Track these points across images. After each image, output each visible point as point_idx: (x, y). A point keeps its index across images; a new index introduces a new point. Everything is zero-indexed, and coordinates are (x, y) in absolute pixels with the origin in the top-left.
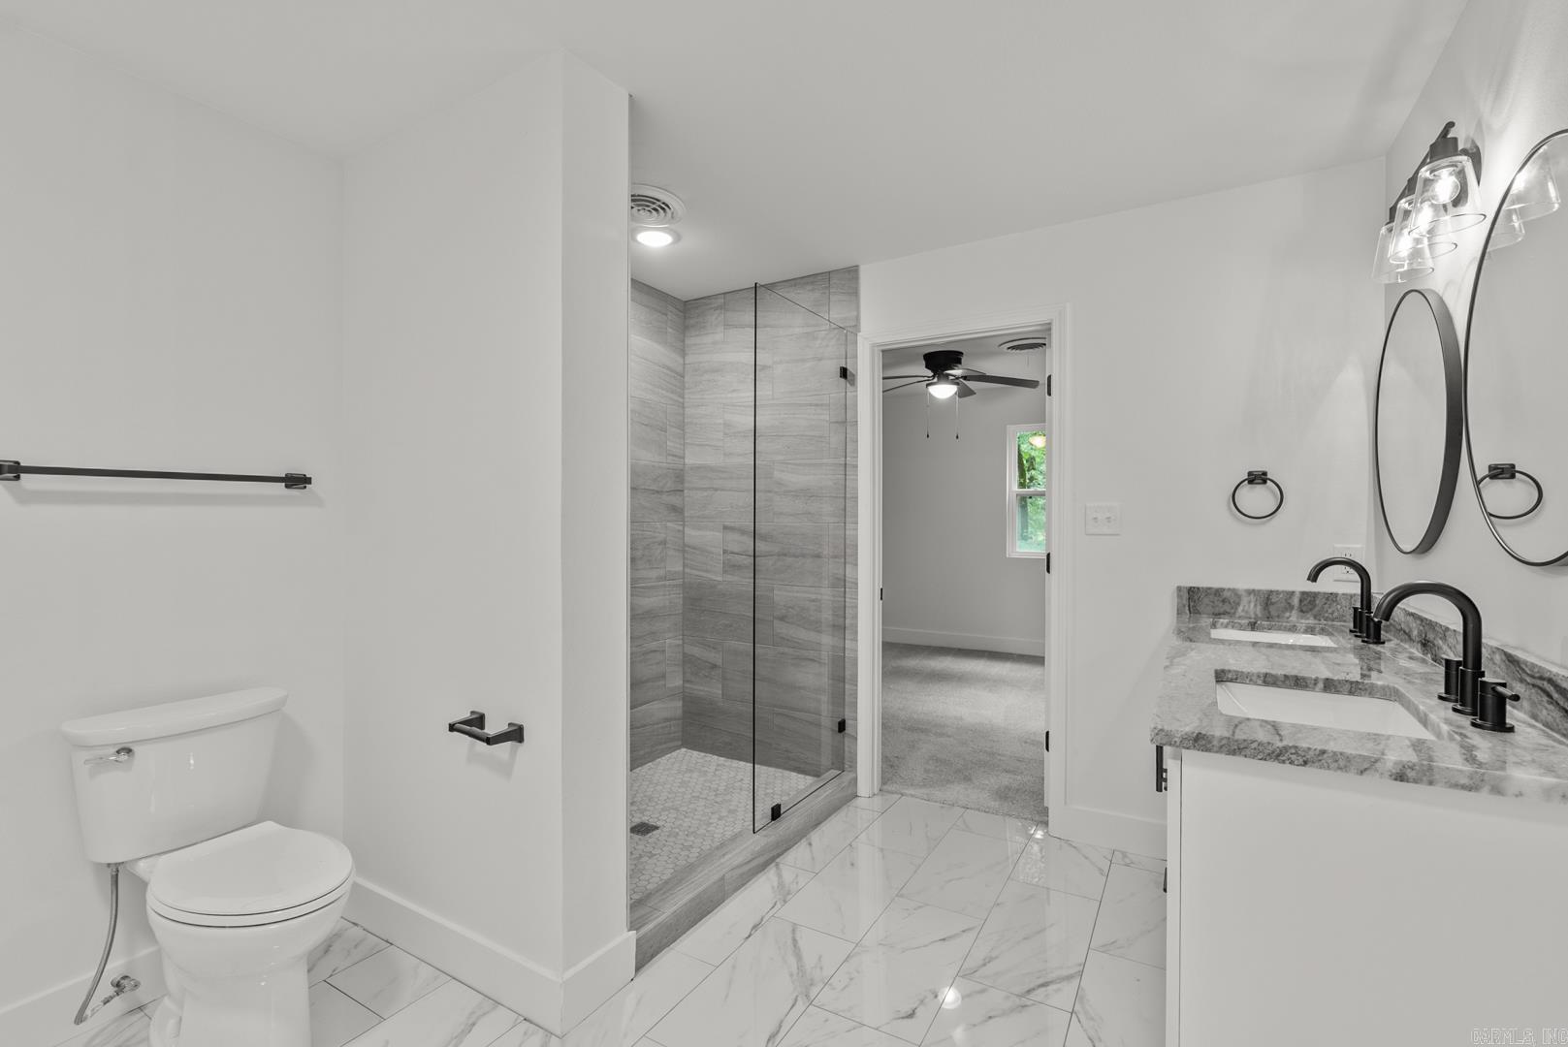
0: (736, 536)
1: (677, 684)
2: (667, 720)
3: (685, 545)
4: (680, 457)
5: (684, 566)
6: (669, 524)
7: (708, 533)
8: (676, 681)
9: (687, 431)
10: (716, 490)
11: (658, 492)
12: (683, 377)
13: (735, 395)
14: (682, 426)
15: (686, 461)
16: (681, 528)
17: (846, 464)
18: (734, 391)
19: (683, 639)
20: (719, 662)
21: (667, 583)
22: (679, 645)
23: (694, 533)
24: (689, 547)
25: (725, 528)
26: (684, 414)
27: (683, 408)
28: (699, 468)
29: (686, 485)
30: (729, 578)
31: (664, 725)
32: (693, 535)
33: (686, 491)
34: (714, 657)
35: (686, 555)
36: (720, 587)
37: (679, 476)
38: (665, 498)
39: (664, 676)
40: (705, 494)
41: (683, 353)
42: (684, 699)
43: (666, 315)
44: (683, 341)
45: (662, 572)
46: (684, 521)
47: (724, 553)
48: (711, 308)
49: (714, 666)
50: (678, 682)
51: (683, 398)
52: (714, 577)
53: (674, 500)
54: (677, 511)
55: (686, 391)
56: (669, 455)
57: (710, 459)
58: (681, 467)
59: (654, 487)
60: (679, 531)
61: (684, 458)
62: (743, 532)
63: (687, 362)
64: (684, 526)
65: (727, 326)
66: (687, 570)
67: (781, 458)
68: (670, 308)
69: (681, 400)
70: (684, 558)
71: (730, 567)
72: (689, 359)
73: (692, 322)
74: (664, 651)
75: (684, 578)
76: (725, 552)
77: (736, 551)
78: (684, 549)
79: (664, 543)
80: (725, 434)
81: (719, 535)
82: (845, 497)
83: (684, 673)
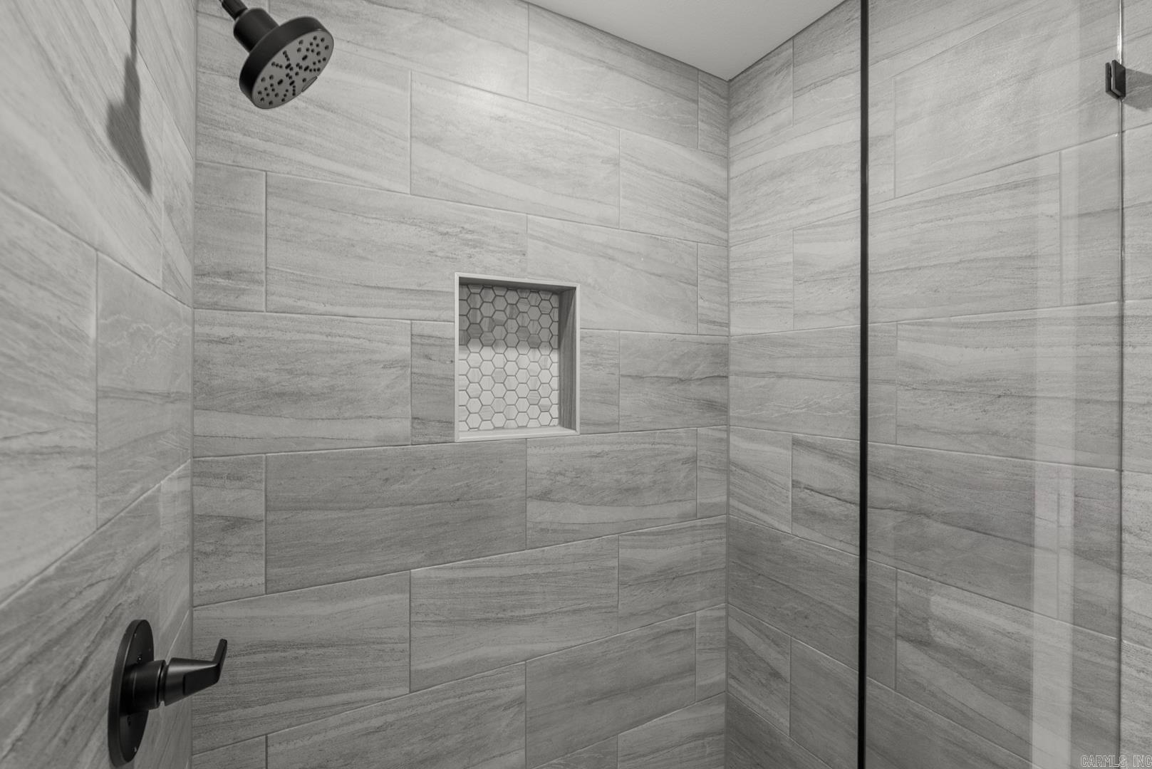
0: (816, 461)
1: (717, 678)
2: (697, 737)
3: (729, 462)
4: (721, 324)
5: (729, 494)
6: (702, 431)
7: (767, 448)
8: (715, 675)
9: (732, 282)
10: (780, 376)
11: (681, 381)
12: (727, 199)
13: (813, 208)
14: (724, 276)
15: (733, 330)
16: (724, 435)
17: (1122, 317)
18: (811, 201)
19: (727, 608)
20: (785, 670)
21: (698, 523)
22: (720, 618)
23: (745, 445)
24: (736, 465)
25: (796, 443)
26: (728, 257)
27: (727, 247)
28: (751, 340)
29: (732, 368)
30: (803, 532)
31: (692, 744)
32: (742, 448)
33: (732, 378)
34: (773, 656)
35: (732, 479)
36: (787, 543)
37: (721, 355)
38: (695, 390)
39: (691, 669)
40: (763, 382)
41: (726, 162)
42: (727, 707)
43: (696, 102)
44: (726, 143)
45: (688, 507)
46: (727, 424)
47: (793, 486)
48: (770, 74)
49: (775, 675)
50: (718, 675)
51: (727, 231)
52: (776, 524)
53: (712, 392)
54: (717, 408)
55: (732, 221)
56: (702, 321)
57: (771, 325)
58: (723, 339)
59: (675, 374)
60: (721, 440)
61: (728, 325)
62: (830, 454)
63: (732, 175)
64: (728, 431)
65: (798, 91)
66: (733, 502)
67: (914, 313)
68: (702, 90)
69: (724, 236)
70: (729, 483)
71: (805, 514)
72: (736, 169)
73: (740, 108)
74: (693, 630)
75: (727, 513)
76: (796, 484)
77: (817, 485)
78: (728, 467)
79: (693, 460)
80: (797, 280)
81: (786, 454)
82: (1121, 404)
83: (728, 662)
